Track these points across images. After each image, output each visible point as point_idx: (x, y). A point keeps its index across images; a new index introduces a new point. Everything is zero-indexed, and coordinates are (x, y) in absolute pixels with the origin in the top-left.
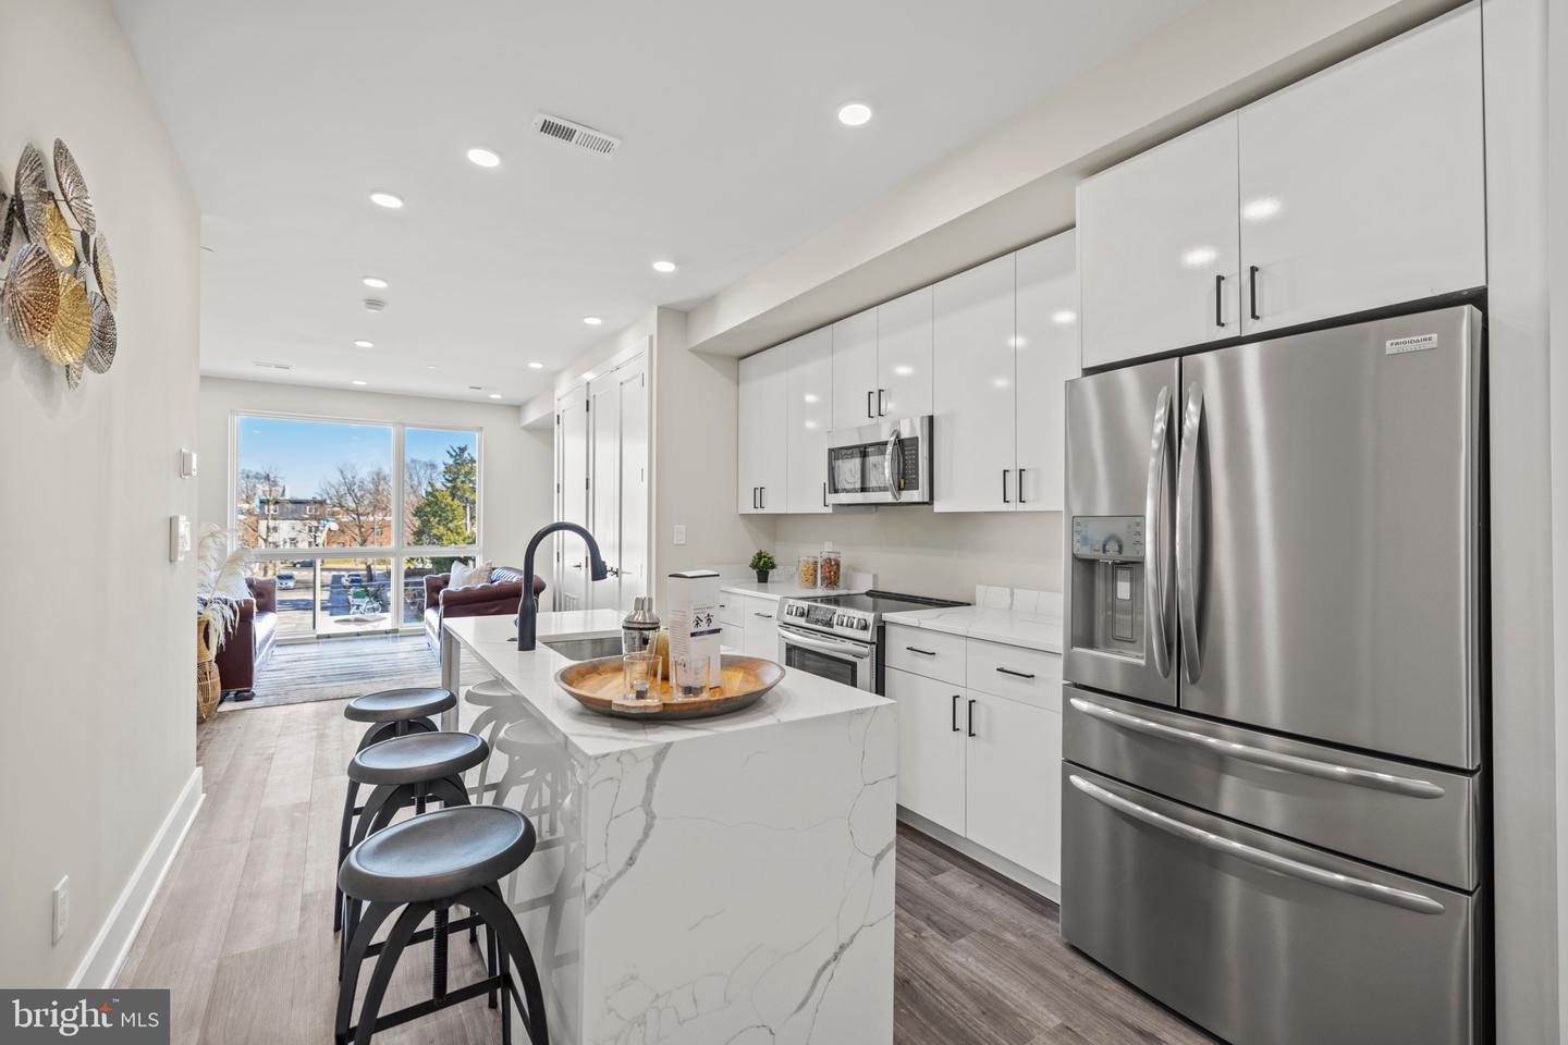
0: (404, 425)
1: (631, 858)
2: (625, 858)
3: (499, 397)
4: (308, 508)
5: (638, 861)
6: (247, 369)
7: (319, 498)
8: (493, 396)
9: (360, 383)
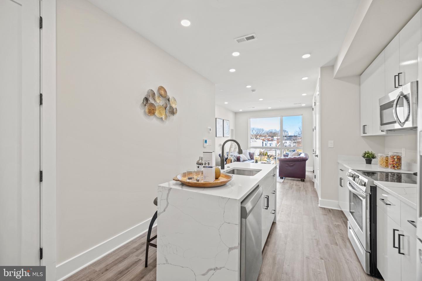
0: (282, 116)
1: (164, 210)
2: (163, 209)
3: (305, 105)
4: (293, 137)
5: (166, 211)
6: (251, 109)
7: (296, 135)
8: (303, 105)
9: (270, 108)
